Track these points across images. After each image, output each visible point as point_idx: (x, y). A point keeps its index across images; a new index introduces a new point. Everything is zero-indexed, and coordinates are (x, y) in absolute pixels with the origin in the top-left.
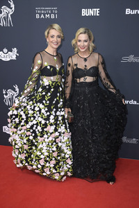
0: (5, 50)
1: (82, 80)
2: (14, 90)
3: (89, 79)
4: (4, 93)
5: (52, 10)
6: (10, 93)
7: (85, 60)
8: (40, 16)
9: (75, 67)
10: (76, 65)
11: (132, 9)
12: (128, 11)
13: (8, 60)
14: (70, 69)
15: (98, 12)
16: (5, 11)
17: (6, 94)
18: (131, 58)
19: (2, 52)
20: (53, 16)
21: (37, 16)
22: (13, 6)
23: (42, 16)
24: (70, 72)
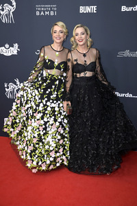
0: (7, 46)
1: (82, 75)
2: (15, 83)
3: (89, 74)
4: (6, 86)
5: (51, 8)
6: (12, 86)
7: (84, 55)
8: (40, 13)
9: (75, 63)
10: (76, 60)
11: (128, 6)
12: (124, 9)
13: (10, 54)
14: (70, 64)
15: (95, 9)
16: (7, 8)
17: (8, 88)
18: (127, 53)
19: (3, 48)
20: (52, 13)
21: (38, 13)
22: (14, 4)
23: (42, 13)
24: (70, 67)
